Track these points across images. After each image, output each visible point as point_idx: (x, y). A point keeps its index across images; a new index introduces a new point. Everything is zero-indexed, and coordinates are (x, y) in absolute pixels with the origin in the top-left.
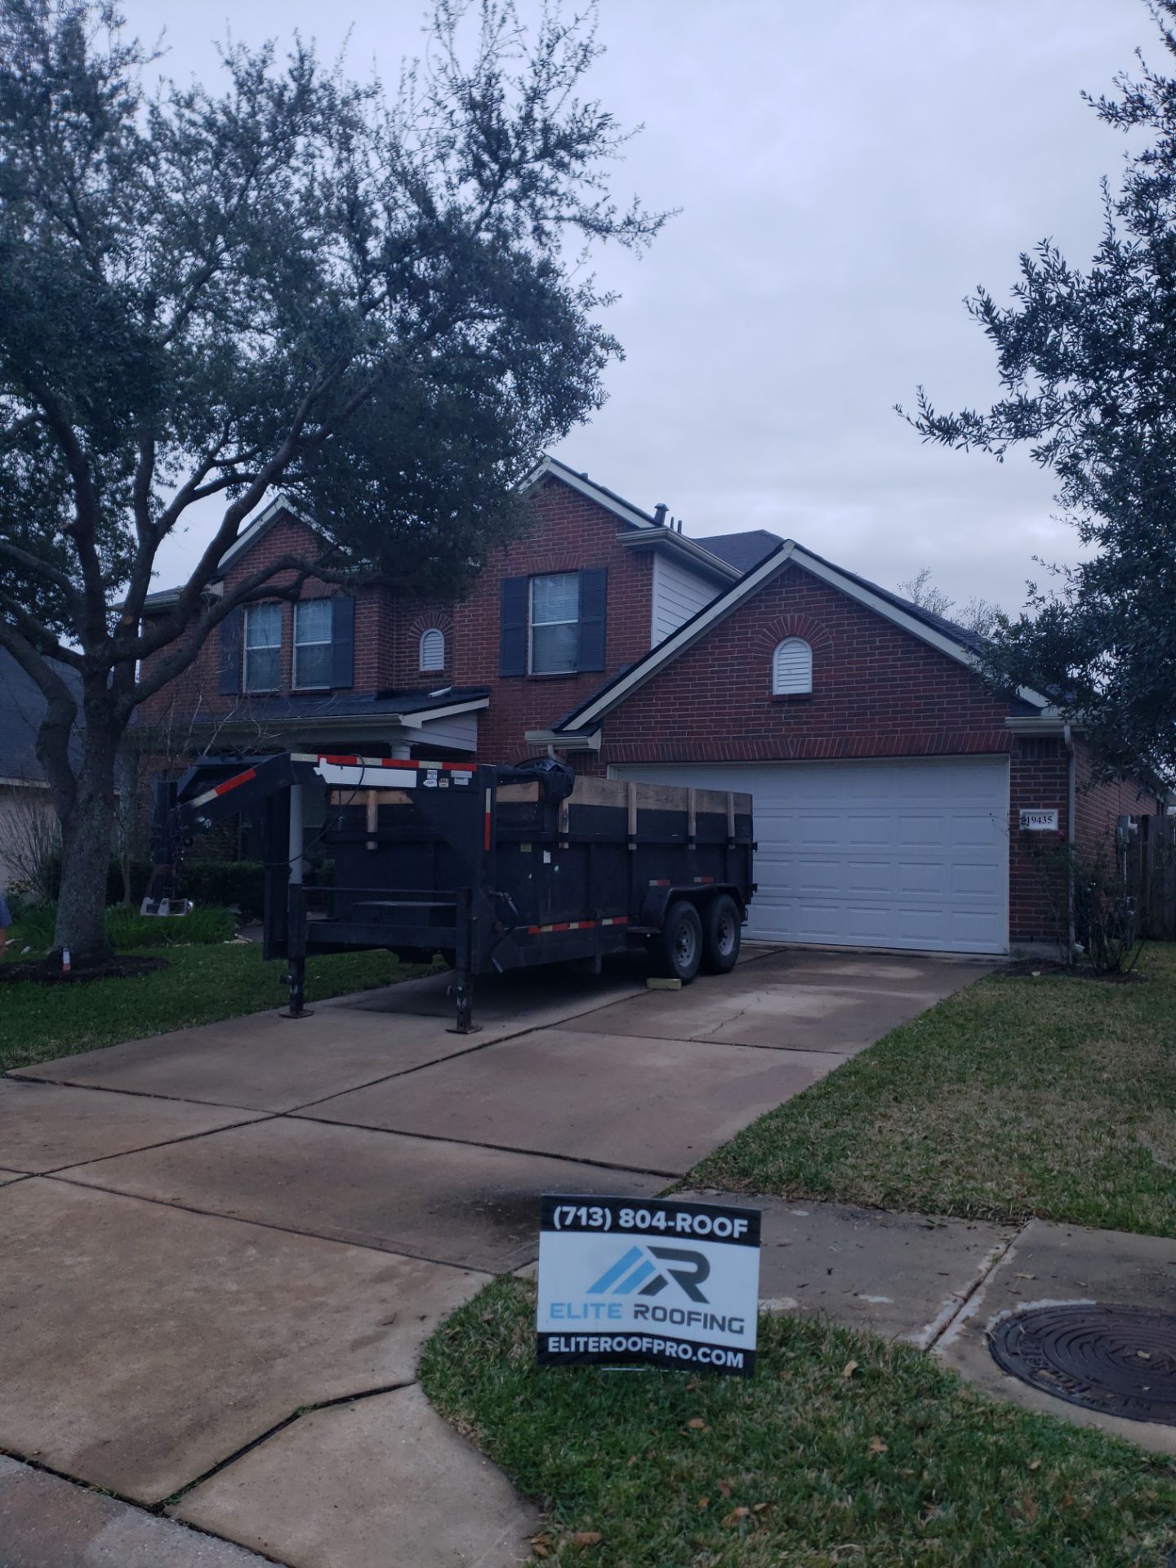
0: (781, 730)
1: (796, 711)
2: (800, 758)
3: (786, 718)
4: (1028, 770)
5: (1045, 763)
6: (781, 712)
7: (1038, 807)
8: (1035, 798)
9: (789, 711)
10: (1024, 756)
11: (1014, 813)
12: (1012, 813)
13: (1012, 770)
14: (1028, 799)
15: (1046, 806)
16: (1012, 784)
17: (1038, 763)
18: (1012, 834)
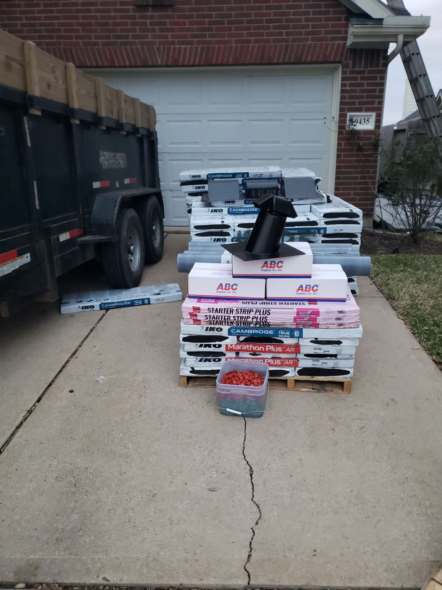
0: (147, 37)
1: (160, 17)
2: (166, 66)
3: (152, 24)
4: (355, 79)
5: (369, 72)
6: (145, 17)
7: (360, 110)
8: (360, 103)
9: (152, 17)
10: (354, 66)
11: (342, 116)
12: (340, 116)
13: (343, 79)
14: (354, 103)
15: (367, 110)
16: (342, 91)
17: (363, 72)
18: (340, 133)
